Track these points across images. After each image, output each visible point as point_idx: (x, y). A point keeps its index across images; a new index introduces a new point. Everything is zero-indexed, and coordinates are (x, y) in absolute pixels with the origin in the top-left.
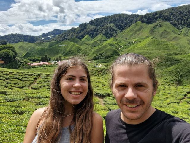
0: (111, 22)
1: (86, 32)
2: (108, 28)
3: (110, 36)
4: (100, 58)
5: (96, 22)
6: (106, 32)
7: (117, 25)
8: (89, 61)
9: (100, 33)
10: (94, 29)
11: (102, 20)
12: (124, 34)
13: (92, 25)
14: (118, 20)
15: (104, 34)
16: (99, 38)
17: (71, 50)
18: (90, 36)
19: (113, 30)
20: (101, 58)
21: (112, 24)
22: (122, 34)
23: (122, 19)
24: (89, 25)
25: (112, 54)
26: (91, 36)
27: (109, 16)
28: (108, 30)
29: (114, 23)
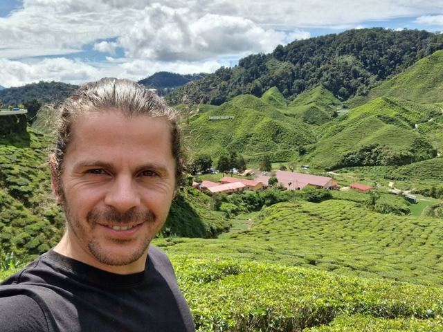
0: (344, 52)
1: (269, 80)
2: (339, 68)
3: (347, 92)
4: (365, 162)
5: (296, 52)
6: (334, 80)
7: (364, 59)
8: (328, 170)
9: (312, 83)
10: (292, 71)
11: (312, 47)
12: (395, 87)
13: (281, 60)
14: (366, 45)
15: (325, 87)
16: (314, 97)
17: (250, 133)
18: (281, 90)
19: (356, 75)
20: (372, 161)
21: (350, 57)
22: (387, 87)
23: (378, 42)
24: (273, 60)
25: (412, 151)
26: (285, 90)
27: (334, 36)
28: (341, 74)
29: (356, 54)
